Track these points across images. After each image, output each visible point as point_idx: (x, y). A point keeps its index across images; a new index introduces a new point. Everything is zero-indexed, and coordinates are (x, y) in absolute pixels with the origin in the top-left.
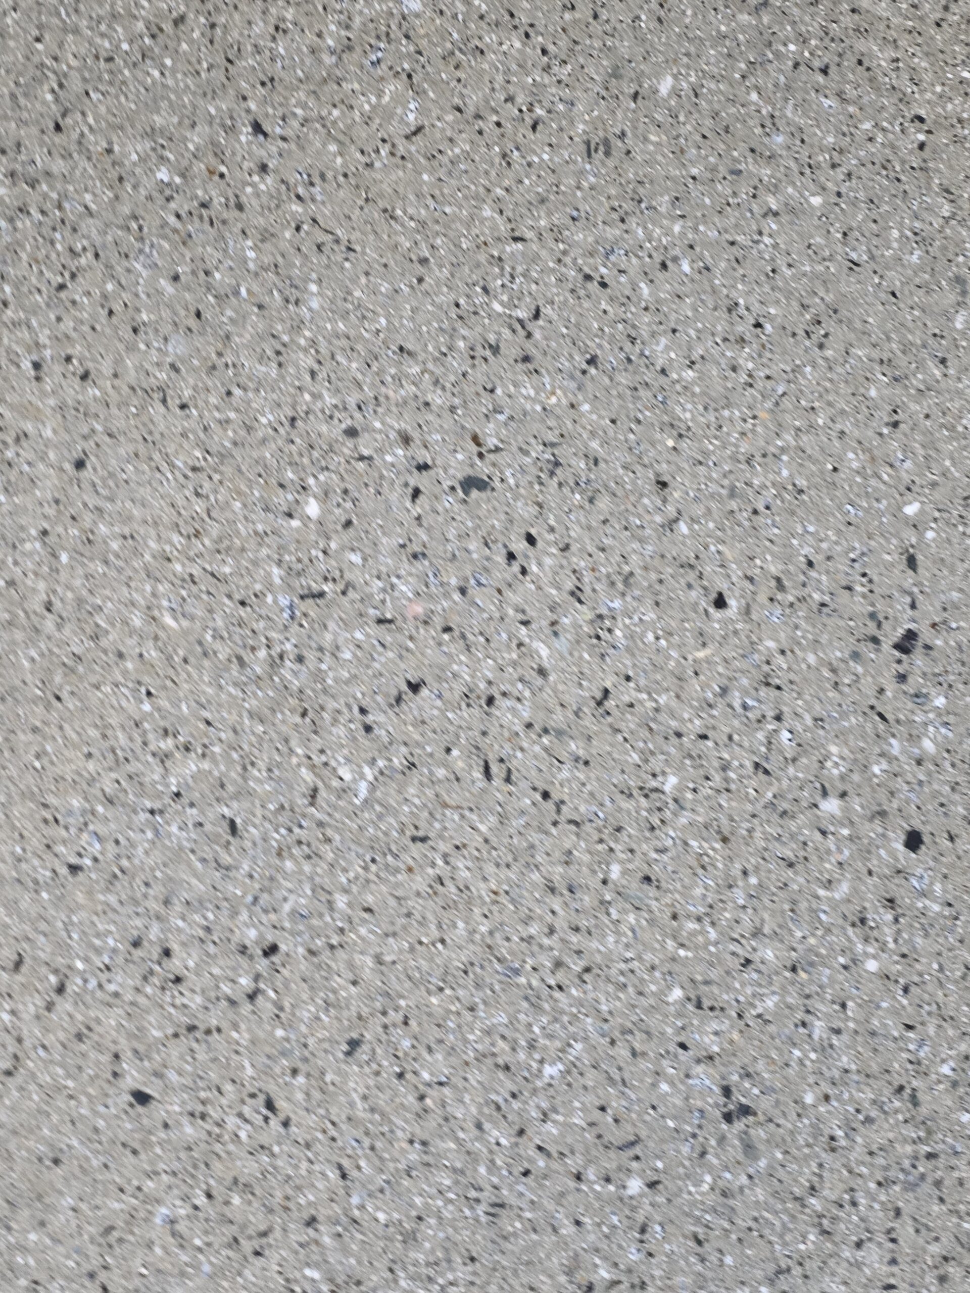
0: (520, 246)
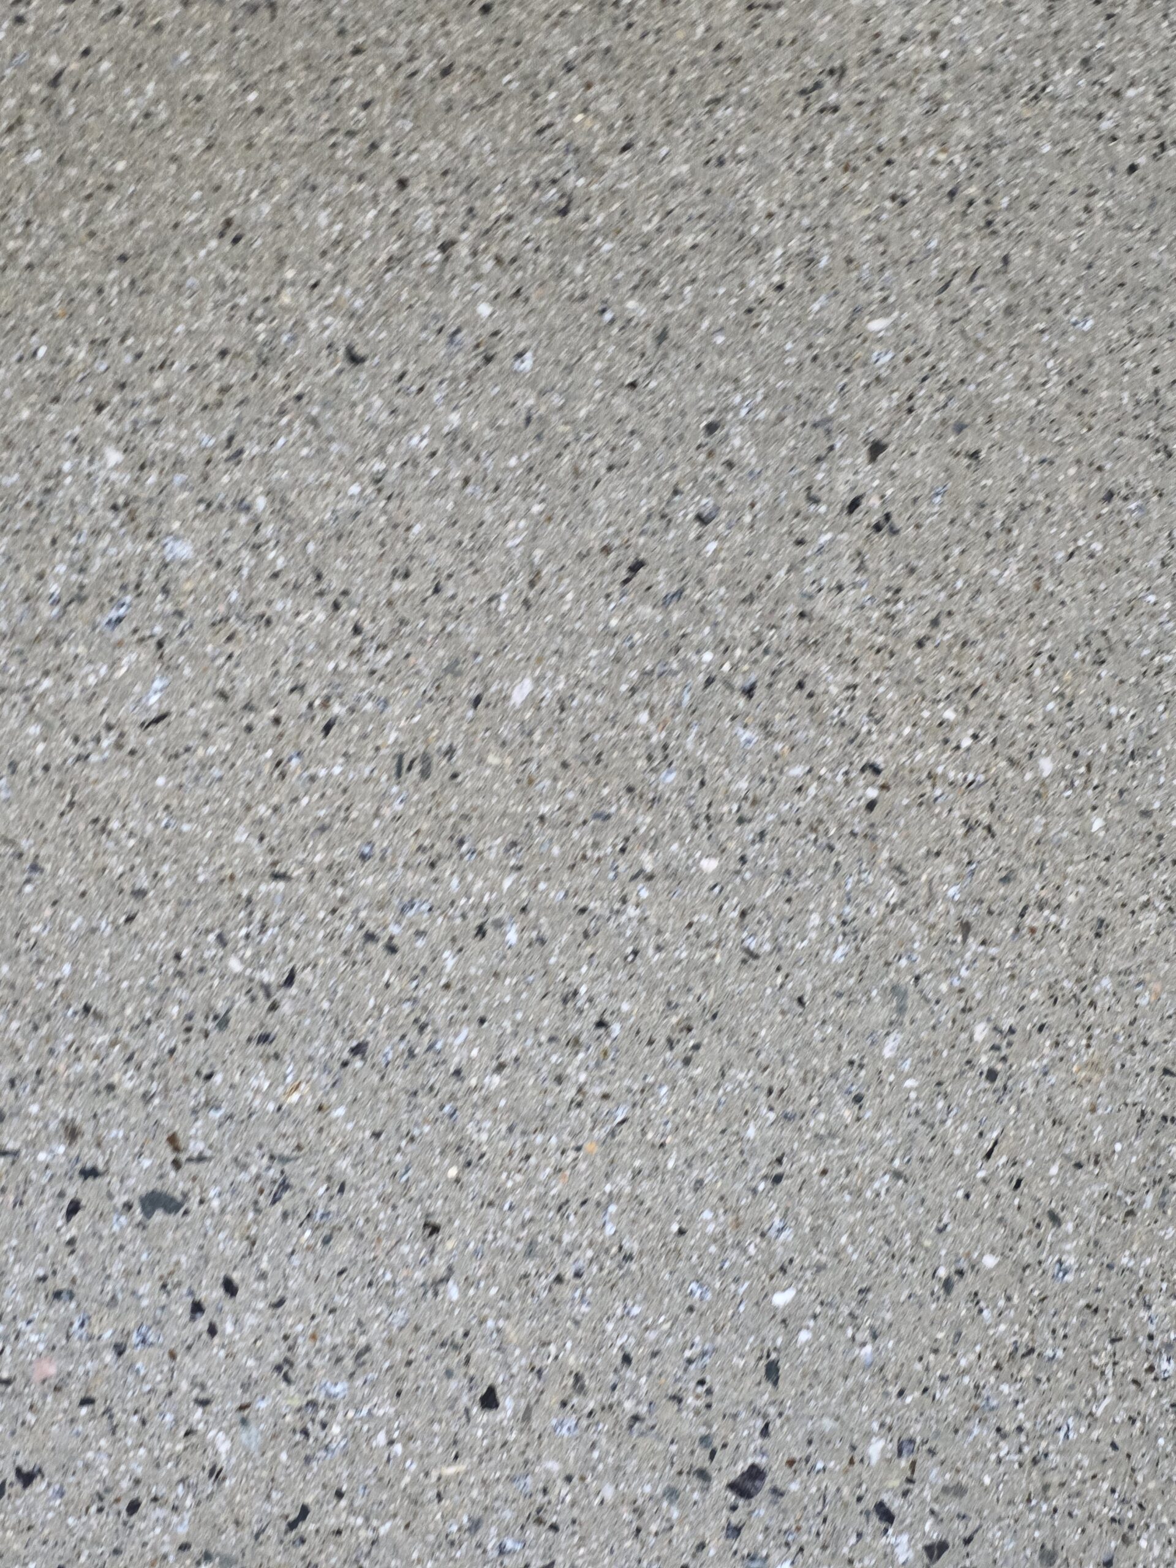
0: (281, 885)
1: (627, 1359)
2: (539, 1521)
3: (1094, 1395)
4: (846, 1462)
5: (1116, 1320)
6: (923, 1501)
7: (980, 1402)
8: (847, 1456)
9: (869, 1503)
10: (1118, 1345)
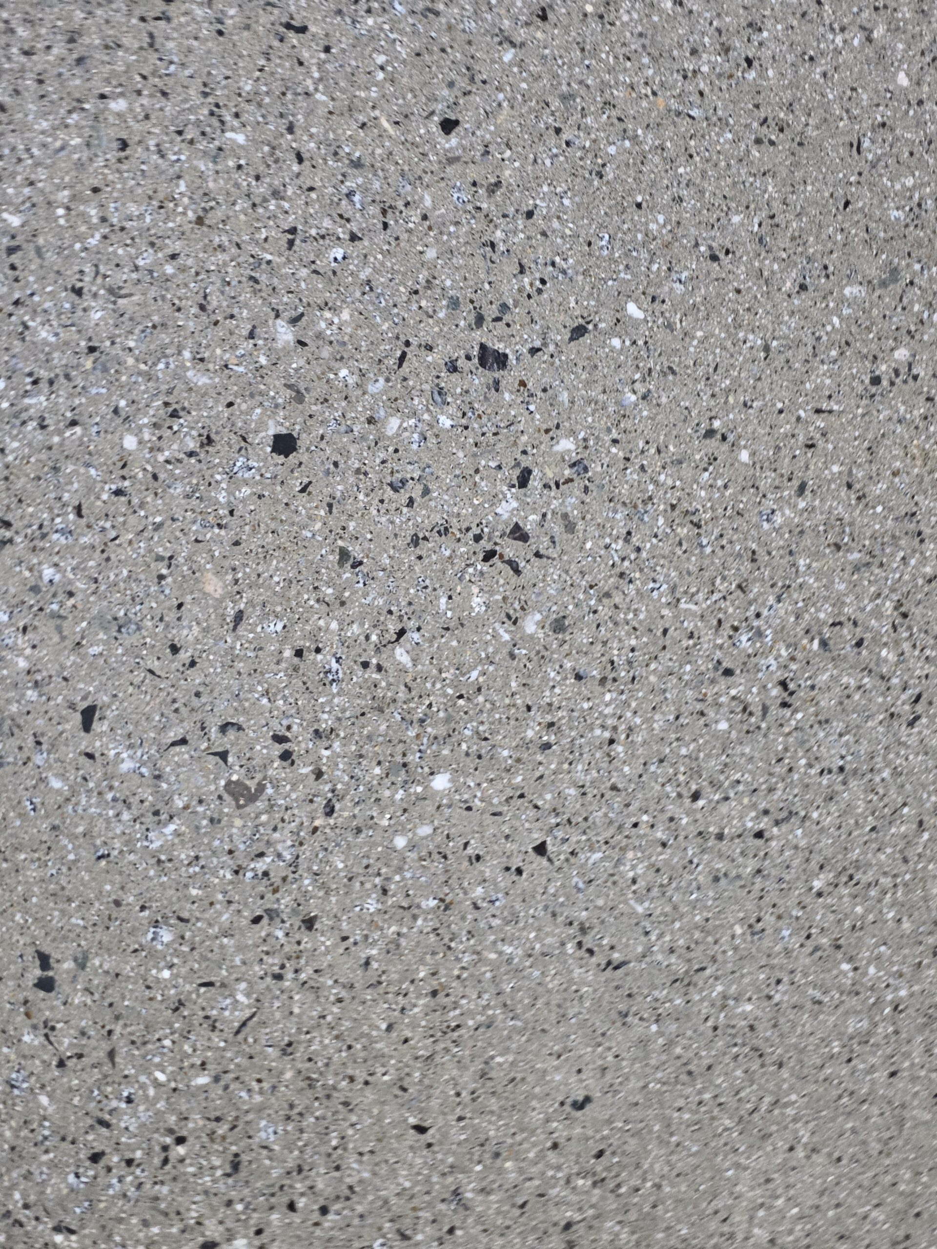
1: (530, 214)
2: (384, 212)
3: (693, 595)
4: (545, 427)
5: (755, 580)
6: (549, 504)
7: (640, 507)
8: (551, 424)
9: (526, 462)
10: (739, 592)
